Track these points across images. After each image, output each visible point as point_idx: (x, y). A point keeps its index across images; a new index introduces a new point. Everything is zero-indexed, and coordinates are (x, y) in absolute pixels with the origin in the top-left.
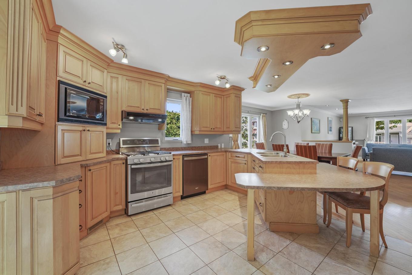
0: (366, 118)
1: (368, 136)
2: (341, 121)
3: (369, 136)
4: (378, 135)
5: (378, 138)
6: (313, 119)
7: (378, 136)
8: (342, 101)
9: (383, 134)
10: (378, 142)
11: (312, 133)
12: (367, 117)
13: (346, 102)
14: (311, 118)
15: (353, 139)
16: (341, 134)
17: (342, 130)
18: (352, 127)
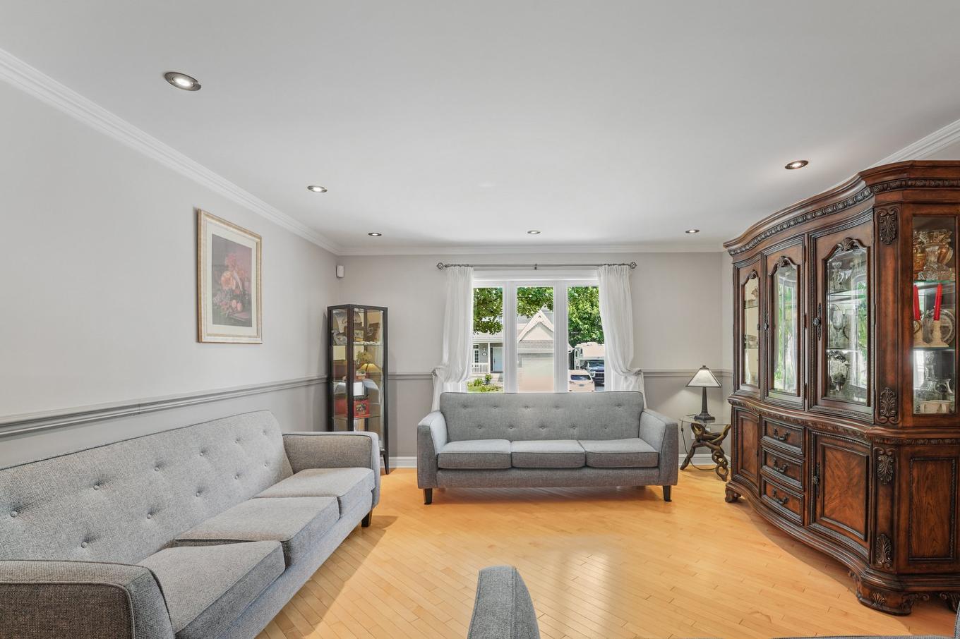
0: (440, 267)
1: (445, 358)
2: (340, 274)
3: (450, 357)
12: (444, 261)
15: (390, 370)
16: (335, 348)
17: (340, 324)
18: (385, 310)
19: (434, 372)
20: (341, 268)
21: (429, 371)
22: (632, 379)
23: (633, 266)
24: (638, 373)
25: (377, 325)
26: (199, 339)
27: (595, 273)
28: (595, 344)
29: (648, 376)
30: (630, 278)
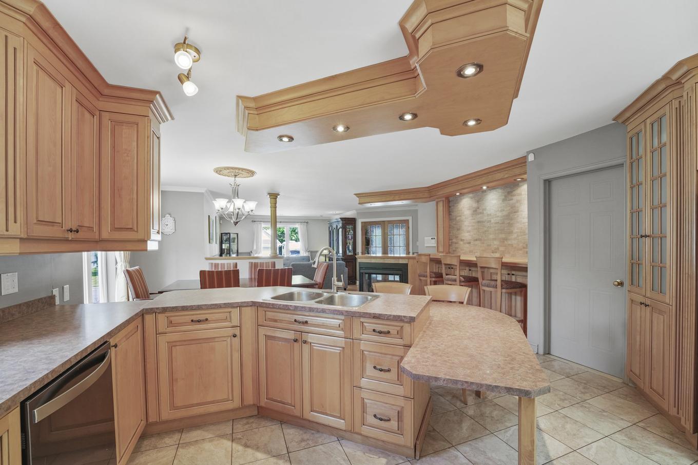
0: (253, 221)
1: (255, 248)
3: (257, 247)
13: (274, 196)
14: (209, 216)
15: (239, 251)
16: (223, 245)
17: (225, 238)
18: (237, 234)
19: (251, 252)
20: (221, 221)
21: (249, 251)
22: (307, 253)
23: (307, 223)
24: (309, 251)
25: (235, 238)
26: (209, 242)
27: (297, 224)
28: (294, 242)
29: (311, 252)
30: (307, 226)
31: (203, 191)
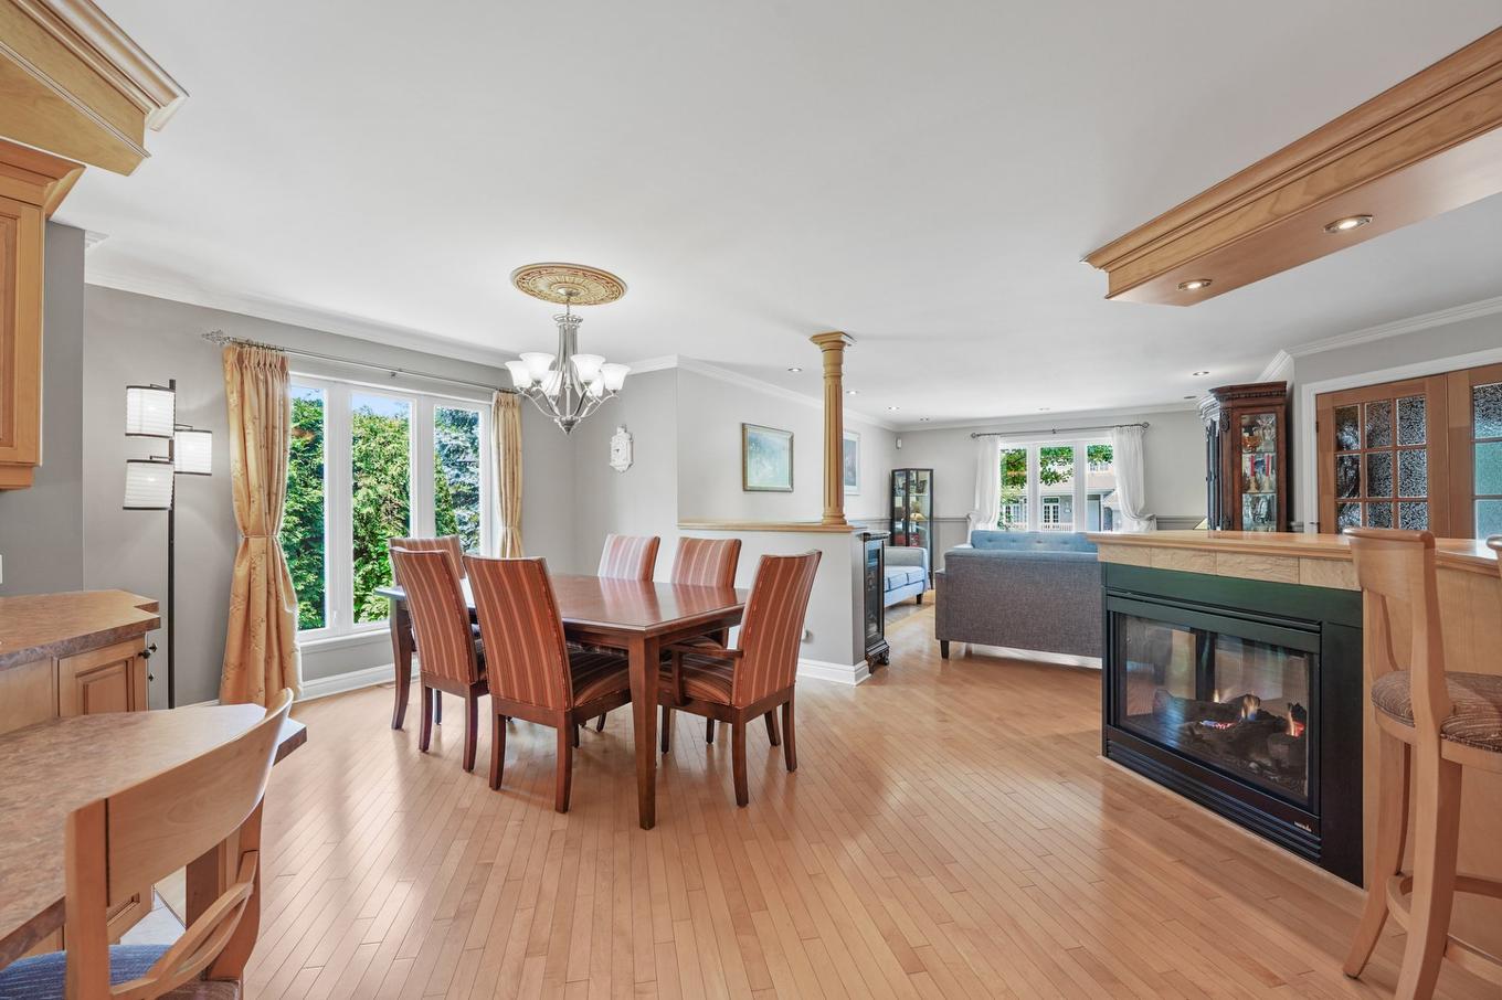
0: (974, 436)
1: (977, 506)
2: (899, 445)
3: (981, 505)
4: (1051, 501)
5: (1051, 510)
6: (750, 431)
7: (1051, 505)
8: (817, 339)
9: (1067, 499)
10: (1051, 523)
11: (745, 490)
12: (976, 431)
13: (831, 345)
14: (743, 425)
15: (935, 516)
16: (896, 498)
17: (900, 481)
18: (931, 471)
19: (968, 517)
20: (899, 441)
21: (964, 516)
22: (1144, 524)
24: (1150, 519)
25: (925, 481)
27: (1108, 433)
29: (1161, 521)
30: (1142, 437)
31: (674, 365)
